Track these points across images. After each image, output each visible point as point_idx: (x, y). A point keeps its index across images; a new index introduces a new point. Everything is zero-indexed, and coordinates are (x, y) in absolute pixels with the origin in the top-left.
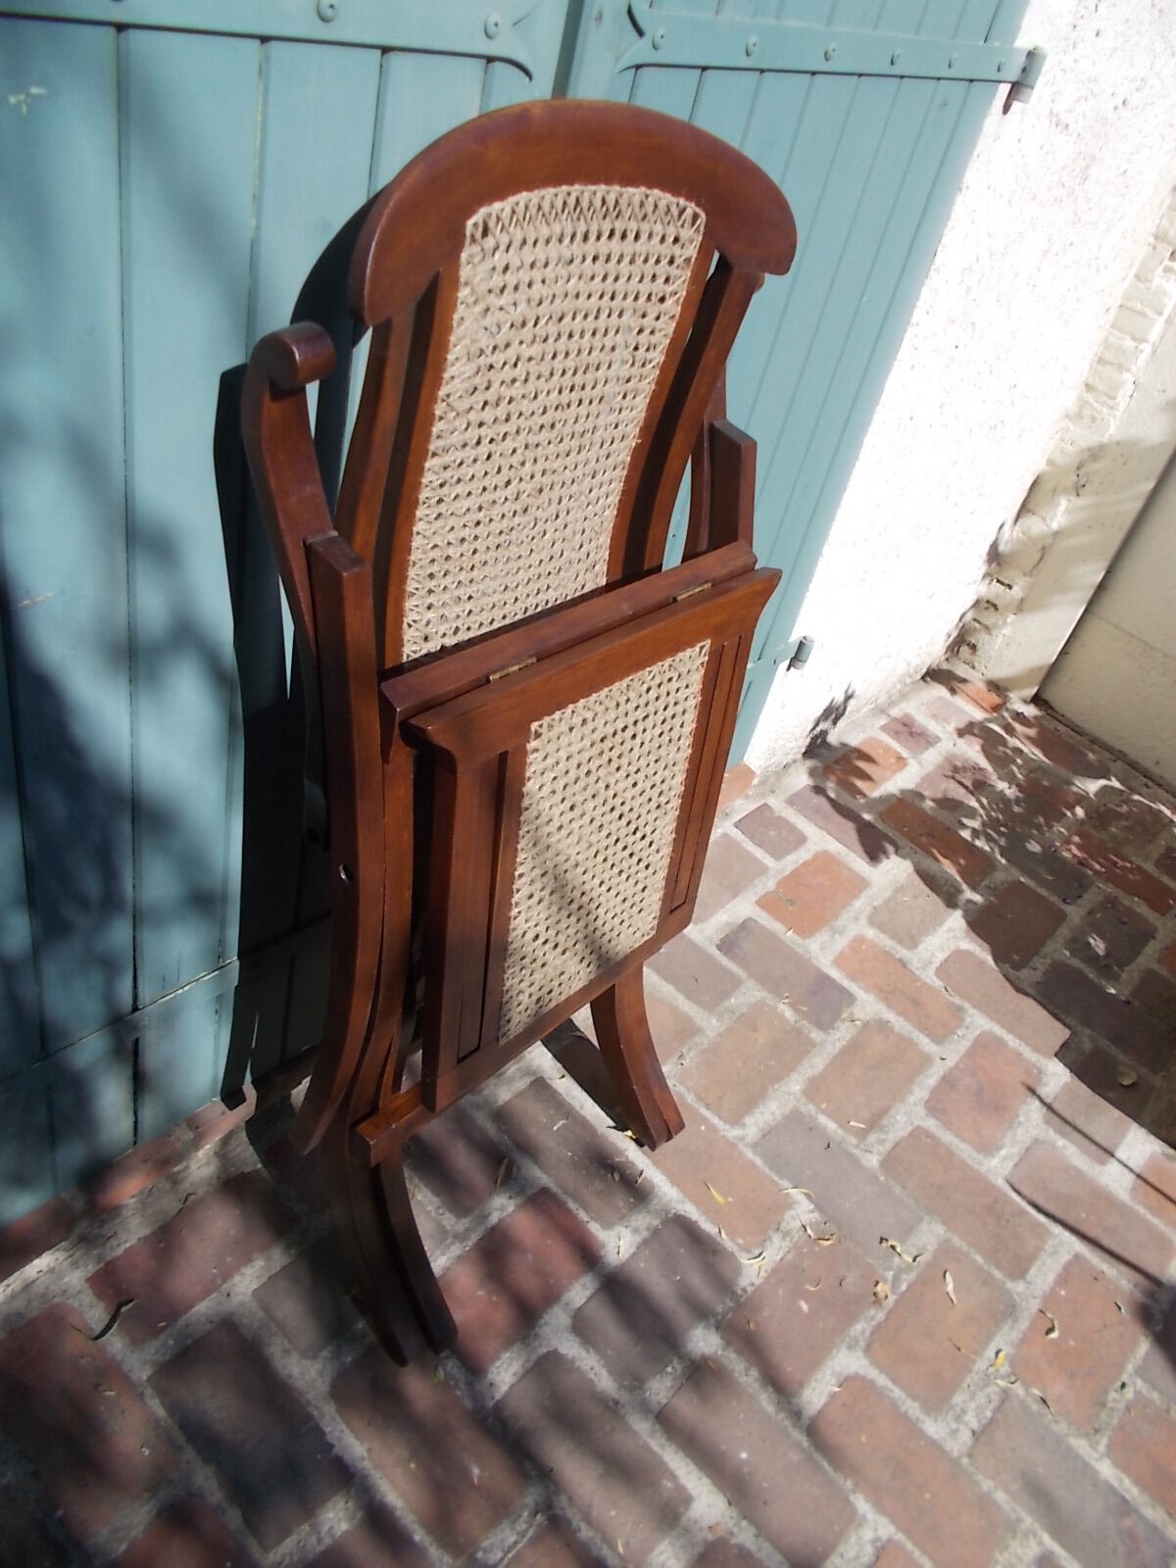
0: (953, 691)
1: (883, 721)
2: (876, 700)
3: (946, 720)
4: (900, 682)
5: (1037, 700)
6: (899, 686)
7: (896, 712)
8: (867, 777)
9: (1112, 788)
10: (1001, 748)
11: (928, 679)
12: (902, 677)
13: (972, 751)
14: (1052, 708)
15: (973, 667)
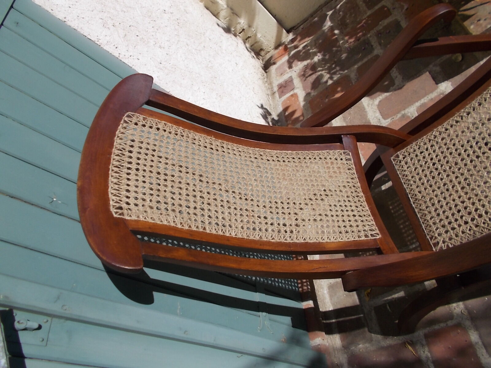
0: (274, 63)
1: (277, 95)
2: (268, 95)
3: (285, 71)
4: (265, 84)
5: (288, 32)
6: (266, 84)
7: (276, 89)
8: (293, 113)
9: (332, 15)
10: (301, 53)
11: (267, 71)
12: (263, 82)
13: (299, 66)
14: (294, 27)
15: (269, 52)
